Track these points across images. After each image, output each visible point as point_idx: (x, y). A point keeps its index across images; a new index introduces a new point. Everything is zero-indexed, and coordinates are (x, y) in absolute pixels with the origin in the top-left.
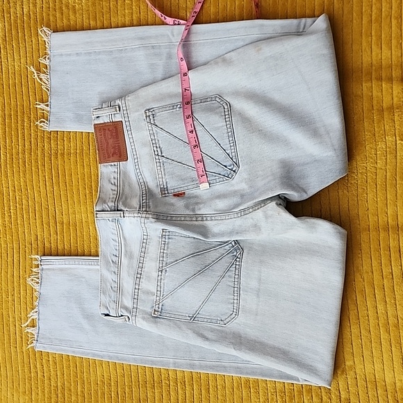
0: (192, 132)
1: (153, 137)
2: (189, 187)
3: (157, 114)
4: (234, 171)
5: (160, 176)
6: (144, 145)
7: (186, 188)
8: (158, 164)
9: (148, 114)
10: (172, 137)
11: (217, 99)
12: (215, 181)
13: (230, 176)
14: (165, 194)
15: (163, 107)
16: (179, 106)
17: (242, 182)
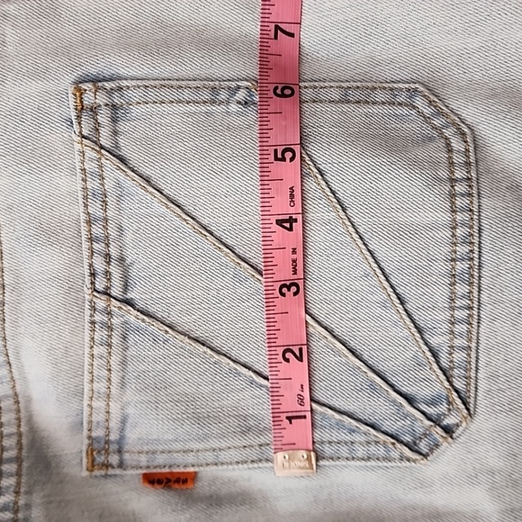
0: (287, 223)
1: (95, 209)
2: (223, 456)
3: (136, 110)
4: (448, 430)
5: (100, 386)
6: (48, 234)
7: (210, 457)
8: (100, 334)
9: (89, 99)
10: (188, 228)
11: (419, 102)
12: (344, 451)
13: (423, 446)
14: (107, 466)
15: (165, 83)
16: (241, 95)
17: (473, 479)
